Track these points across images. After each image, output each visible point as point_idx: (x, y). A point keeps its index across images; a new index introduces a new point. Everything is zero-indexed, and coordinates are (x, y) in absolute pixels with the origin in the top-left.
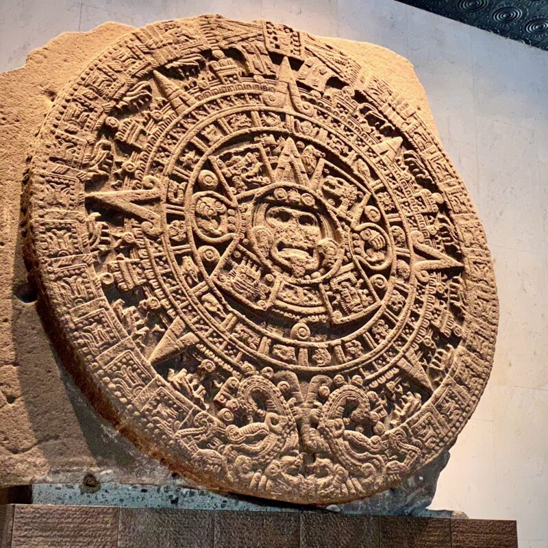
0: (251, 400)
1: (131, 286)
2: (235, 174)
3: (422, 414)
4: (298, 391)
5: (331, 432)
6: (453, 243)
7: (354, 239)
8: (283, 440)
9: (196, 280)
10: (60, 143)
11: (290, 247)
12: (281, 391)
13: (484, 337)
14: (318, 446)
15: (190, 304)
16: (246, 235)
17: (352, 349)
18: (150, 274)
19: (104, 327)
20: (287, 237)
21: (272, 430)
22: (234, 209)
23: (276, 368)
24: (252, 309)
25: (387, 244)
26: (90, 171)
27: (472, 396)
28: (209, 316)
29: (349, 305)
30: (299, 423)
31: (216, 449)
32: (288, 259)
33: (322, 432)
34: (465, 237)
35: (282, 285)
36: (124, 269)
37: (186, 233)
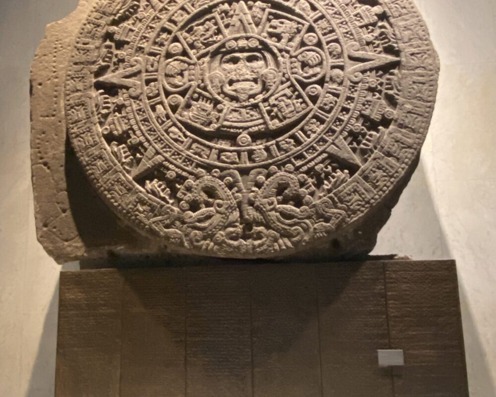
0: (202, 194)
1: (121, 132)
2: (196, 40)
3: (348, 185)
4: (238, 182)
5: (265, 207)
6: (390, 43)
7: (291, 63)
8: (226, 217)
9: (165, 119)
10: (80, 53)
11: (238, 81)
12: (225, 184)
13: (418, 114)
14: (254, 218)
15: (159, 136)
16: (203, 81)
17: (285, 146)
18: (133, 122)
19: (103, 161)
20: (235, 75)
21: (218, 212)
22: (194, 64)
23: (222, 169)
24: (205, 131)
25: (322, 60)
26: (98, 65)
27: (401, 164)
28: (172, 141)
29: (283, 114)
30: (239, 205)
31: (177, 229)
32: (235, 91)
33: (258, 209)
34: (403, 35)
35: (230, 109)
36: (116, 122)
37: (158, 90)
